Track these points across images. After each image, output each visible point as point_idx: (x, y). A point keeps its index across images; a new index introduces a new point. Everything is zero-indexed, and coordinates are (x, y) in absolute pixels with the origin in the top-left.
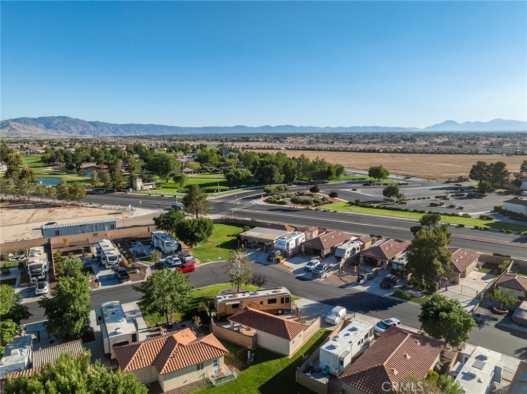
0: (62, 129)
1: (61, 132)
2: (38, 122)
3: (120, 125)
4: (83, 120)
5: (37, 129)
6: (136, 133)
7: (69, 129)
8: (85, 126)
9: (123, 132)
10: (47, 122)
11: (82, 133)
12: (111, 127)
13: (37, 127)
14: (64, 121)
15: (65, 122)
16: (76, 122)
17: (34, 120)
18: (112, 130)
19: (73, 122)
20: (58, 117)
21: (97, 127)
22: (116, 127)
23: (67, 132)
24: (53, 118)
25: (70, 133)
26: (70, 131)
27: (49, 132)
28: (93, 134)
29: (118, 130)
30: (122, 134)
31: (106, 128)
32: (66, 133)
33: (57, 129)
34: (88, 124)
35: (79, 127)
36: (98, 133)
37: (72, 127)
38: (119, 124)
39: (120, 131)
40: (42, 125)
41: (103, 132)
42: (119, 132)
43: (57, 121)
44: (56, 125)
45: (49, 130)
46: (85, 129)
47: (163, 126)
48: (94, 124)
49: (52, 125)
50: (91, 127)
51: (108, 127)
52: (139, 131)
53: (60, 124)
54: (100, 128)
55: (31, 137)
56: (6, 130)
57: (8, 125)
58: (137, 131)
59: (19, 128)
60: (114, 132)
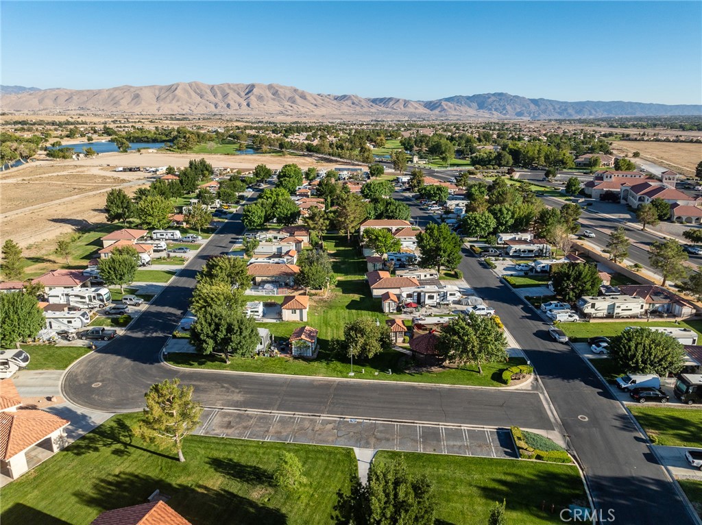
0: (496, 110)
1: (494, 112)
2: (471, 101)
3: (570, 103)
4: (524, 98)
5: (469, 110)
6: (590, 114)
7: (504, 109)
8: (524, 106)
9: (573, 113)
10: (480, 101)
11: (520, 114)
12: (557, 106)
13: (470, 107)
14: (500, 99)
15: (502, 99)
16: (515, 99)
17: (468, 98)
18: (559, 111)
19: (511, 100)
20: (494, 95)
21: (539, 106)
22: (564, 106)
23: (500, 113)
24: (489, 96)
25: (505, 114)
26: (504, 112)
27: (481, 112)
28: (532, 115)
29: (566, 110)
30: (571, 115)
31: (551, 108)
32: (500, 115)
33: (490, 110)
34: (529, 102)
35: (516, 106)
36: (539, 114)
37: (508, 107)
38: (569, 101)
40: (475, 105)
41: (545, 112)
42: (568, 113)
43: (493, 98)
44: (491, 105)
45: (482, 111)
46: (524, 108)
47: (636, 103)
48: (535, 102)
49: (485, 105)
50: (532, 106)
51: (553, 106)
52: (596, 112)
53: (495, 103)
54: (543, 107)
55: (458, 120)
56: (436, 112)
57: (440, 105)
58: (593, 112)
59: (450, 108)
60: (560, 113)
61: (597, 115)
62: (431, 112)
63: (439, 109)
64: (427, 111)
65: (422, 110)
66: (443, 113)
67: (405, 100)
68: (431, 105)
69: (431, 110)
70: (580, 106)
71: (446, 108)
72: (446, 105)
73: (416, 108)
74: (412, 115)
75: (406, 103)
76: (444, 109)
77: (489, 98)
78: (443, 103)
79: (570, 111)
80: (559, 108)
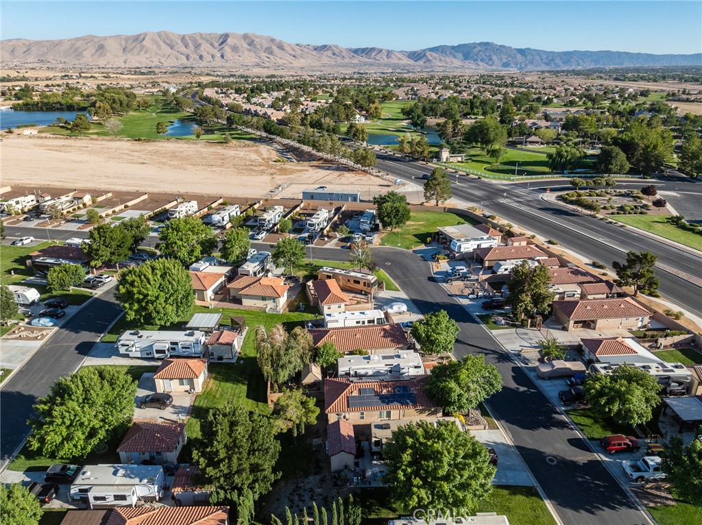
0: (482, 60)
1: (480, 63)
2: (456, 51)
3: (558, 53)
4: (510, 48)
5: (454, 60)
6: (578, 65)
7: (490, 59)
8: (510, 56)
9: (560, 63)
10: (466, 51)
11: (506, 65)
12: (544, 57)
13: (455, 57)
14: (486, 49)
15: (487, 50)
16: (501, 50)
17: (453, 48)
19: (497, 49)
20: (480, 44)
21: (525, 56)
22: (551, 57)
23: (486, 64)
24: (474, 45)
25: (491, 65)
26: (490, 63)
27: (466, 63)
28: (519, 66)
29: (553, 60)
30: (558, 66)
31: (538, 58)
32: (486, 66)
33: (476, 60)
34: (515, 52)
35: (504, 57)
36: (526, 65)
37: (494, 57)
38: (556, 51)
39: (557, 61)
40: (460, 55)
41: (531, 63)
42: (555, 64)
43: (479, 48)
44: (476, 55)
45: (467, 61)
46: (510, 59)
47: (624, 53)
48: (521, 51)
49: (471, 55)
50: (519, 56)
51: (541, 56)
52: (584, 62)
53: (481, 53)
54: (529, 57)
55: (444, 71)
56: (421, 63)
57: (425, 55)
58: (581, 62)
59: (435, 58)
60: (547, 64)
61: (585, 65)
62: (416, 63)
63: (424, 60)
64: (412, 62)
65: (406, 61)
66: (427, 64)
67: (388, 51)
68: (415, 56)
69: (415, 61)
70: (568, 56)
71: (430, 58)
72: (431, 56)
73: (400, 59)
74: (395, 66)
75: (389, 53)
76: (429, 60)
77: (475, 47)
78: (428, 53)
79: (558, 61)
80: (546, 59)
